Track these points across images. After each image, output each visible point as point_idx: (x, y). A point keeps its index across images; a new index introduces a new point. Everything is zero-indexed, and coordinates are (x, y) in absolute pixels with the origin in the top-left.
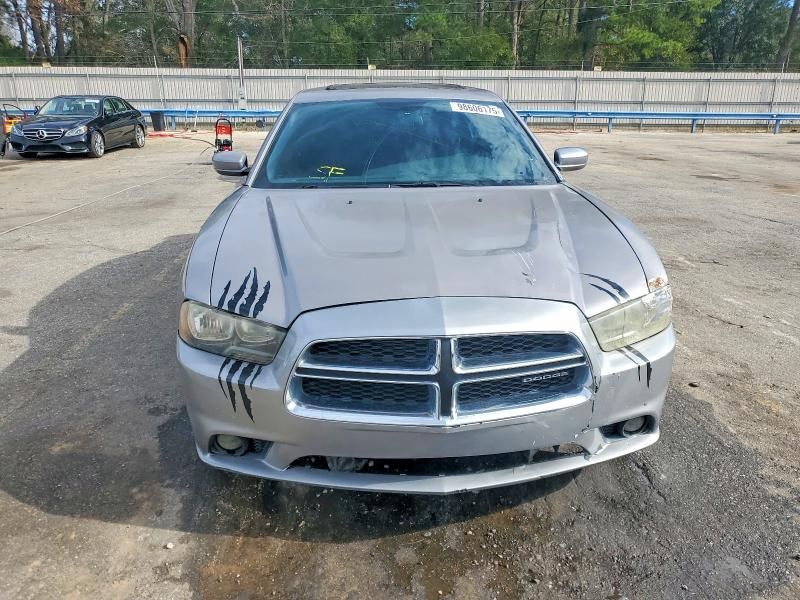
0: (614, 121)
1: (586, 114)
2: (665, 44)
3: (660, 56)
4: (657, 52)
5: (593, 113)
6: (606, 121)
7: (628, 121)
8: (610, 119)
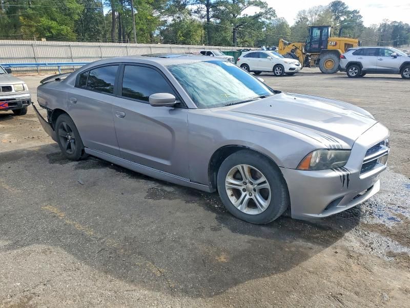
0: (61, 68)
1: (45, 64)
2: (62, 27)
3: (61, 34)
4: (59, 32)
5: (49, 64)
6: (57, 68)
7: (67, 67)
8: (59, 66)
